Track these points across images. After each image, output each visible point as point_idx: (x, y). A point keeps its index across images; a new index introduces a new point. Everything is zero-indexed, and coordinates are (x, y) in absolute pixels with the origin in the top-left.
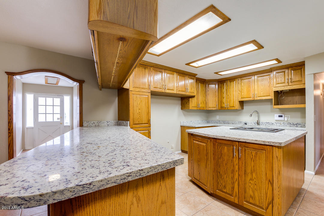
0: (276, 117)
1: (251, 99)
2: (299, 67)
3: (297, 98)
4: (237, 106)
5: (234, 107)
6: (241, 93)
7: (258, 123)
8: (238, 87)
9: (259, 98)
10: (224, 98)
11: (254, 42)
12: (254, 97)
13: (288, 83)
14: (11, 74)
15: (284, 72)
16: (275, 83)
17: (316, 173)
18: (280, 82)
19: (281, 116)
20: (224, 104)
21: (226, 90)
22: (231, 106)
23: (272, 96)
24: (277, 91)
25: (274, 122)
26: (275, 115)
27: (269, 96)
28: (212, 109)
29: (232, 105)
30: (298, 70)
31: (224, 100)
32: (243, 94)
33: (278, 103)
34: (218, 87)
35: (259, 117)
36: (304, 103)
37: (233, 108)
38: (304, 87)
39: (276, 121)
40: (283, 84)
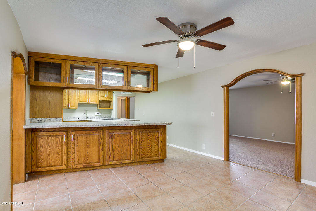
1: (86, 103)
3: (108, 104)
4: (76, 106)
6: (80, 98)
7: (87, 118)
8: (78, 94)
9: (91, 103)
12: (88, 102)
13: (106, 97)
16: (100, 96)
18: (102, 96)
19: (98, 113)
20: (65, 104)
21: (68, 94)
22: (72, 106)
23: (98, 102)
24: (101, 100)
25: (94, 116)
26: (96, 113)
27: (96, 102)
30: (110, 92)
31: (65, 101)
32: (81, 99)
33: (100, 106)
35: (87, 114)
37: (73, 108)
38: (111, 100)
39: (96, 116)
40: (104, 97)
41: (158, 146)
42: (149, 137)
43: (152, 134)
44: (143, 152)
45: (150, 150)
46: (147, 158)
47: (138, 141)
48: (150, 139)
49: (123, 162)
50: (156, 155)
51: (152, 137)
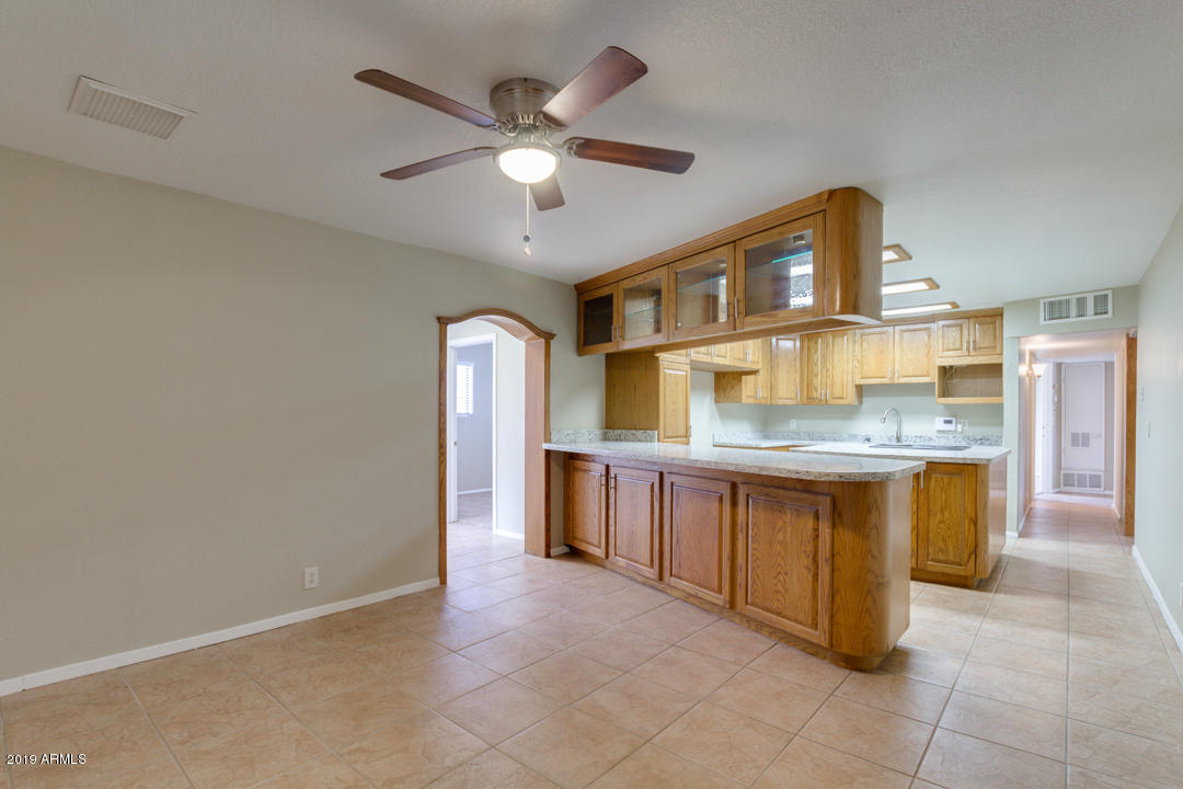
0: (939, 423)
1: (885, 381)
2: (991, 318)
3: (983, 383)
4: (850, 397)
5: (842, 398)
6: (862, 365)
7: (898, 438)
8: (854, 351)
9: (903, 380)
10: (816, 375)
11: (928, 280)
12: (892, 378)
13: (968, 349)
14: (444, 321)
15: (961, 326)
16: (940, 349)
17: (1020, 536)
18: (951, 346)
19: (950, 422)
20: (817, 390)
21: (824, 356)
22: (835, 396)
23: (934, 377)
24: (944, 368)
25: (933, 434)
26: (938, 419)
27: (927, 376)
28: (786, 402)
29: (837, 393)
30: (988, 323)
31: (817, 381)
32: (865, 368)
33: (945, 393)
34: (802, 347)
35: (899, 424)
36: (1000, 394)
37: (842, 402)
38: (999, 362)
39: (939, 431)
40: (958, 353)
41: (810, 578)
42: (778, 526)
43: (789, 516)
44: (758, 582)
45: (780, 581)
46: (771, 615)
47: (741, 531)
48: (780, 537)
49: (700, 595)
50: (801, 617)
51: (789, 530)
